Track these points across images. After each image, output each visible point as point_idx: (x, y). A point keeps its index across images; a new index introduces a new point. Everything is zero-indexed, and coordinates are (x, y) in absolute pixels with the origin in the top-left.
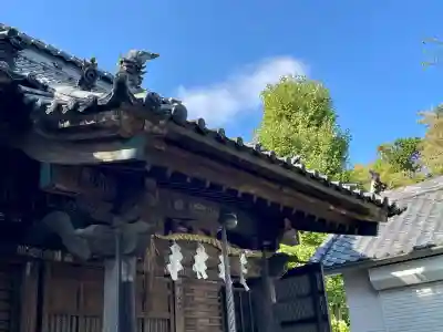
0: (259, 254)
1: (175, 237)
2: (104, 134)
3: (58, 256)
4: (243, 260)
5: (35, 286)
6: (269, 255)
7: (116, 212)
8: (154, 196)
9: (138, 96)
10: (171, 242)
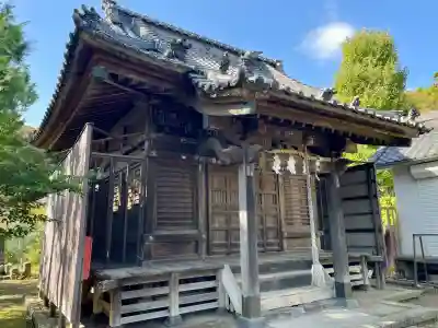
0: (329, 160)
1: (275, 151)
2: (234, 100)
3: (214, 160)
4: (318, 164)
5: (203, 176)
6: (335, 160)
7: (243, 139)
8: (263, 129)
9: (250, 79)
10: (273, 154)
